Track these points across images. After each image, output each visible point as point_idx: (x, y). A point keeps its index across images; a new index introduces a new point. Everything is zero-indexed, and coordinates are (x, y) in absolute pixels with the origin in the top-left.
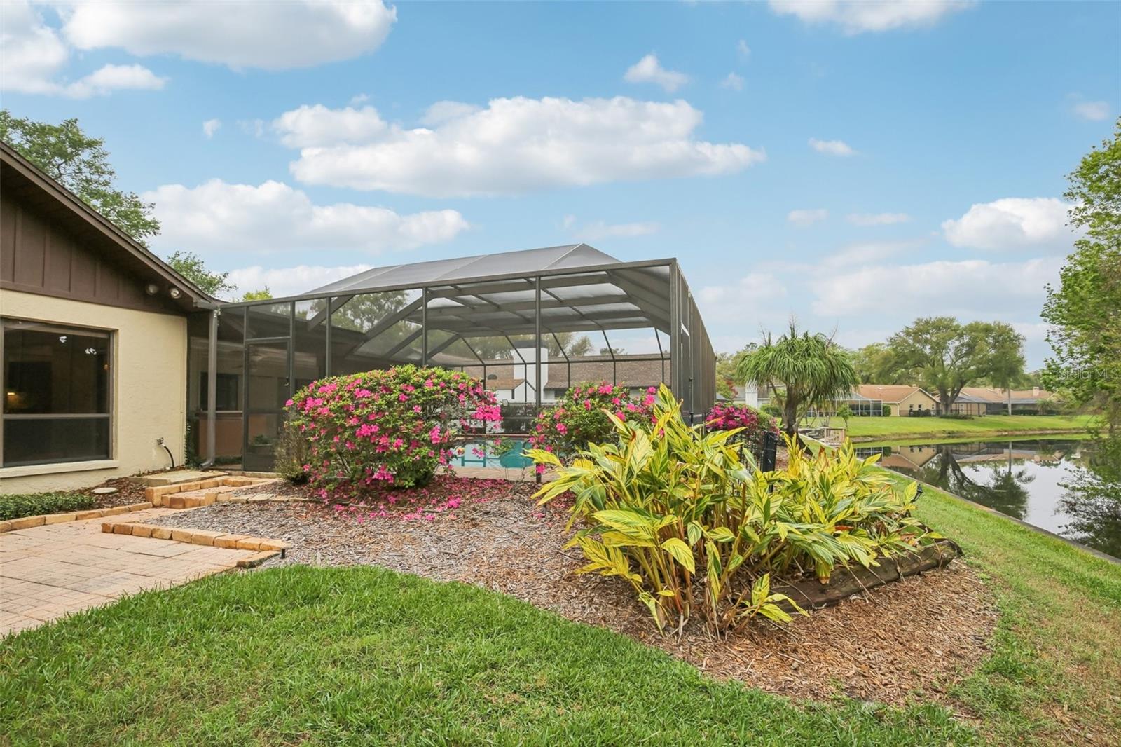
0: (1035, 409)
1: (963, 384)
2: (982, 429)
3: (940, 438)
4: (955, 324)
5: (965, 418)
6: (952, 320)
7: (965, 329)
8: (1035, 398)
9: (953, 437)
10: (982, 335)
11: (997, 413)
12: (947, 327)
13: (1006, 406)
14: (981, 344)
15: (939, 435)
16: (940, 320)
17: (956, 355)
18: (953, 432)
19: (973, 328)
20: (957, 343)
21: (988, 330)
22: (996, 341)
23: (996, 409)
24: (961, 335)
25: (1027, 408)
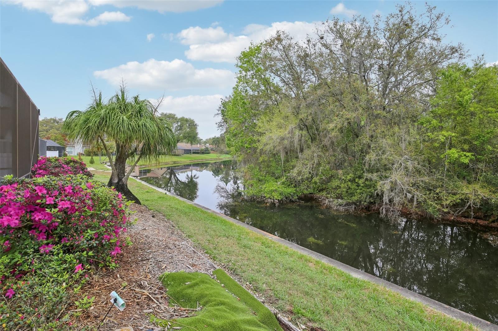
0: (198, 151)
1: (178, 141)
2: (185, 160)
3: (170, 164)
4: (176, 117)
5: (178, 155)
6: (175, 115)
7: (179, 119)
8: (198, 148)
9: (175, 164)
10: (185, 122)
11: (188, 153)
12: (173, 118)
13: (191, 150)
14: (185, 126)
15: (170, 163)
16: (171, 114)
17: (175, 130)
18: (175, 162)
19: (182, 119)
20: (176, 125)
21: (187, 120)
22: (189, 125)
23: (188, 152)
24: (178, 122)
25: (196, 151)
